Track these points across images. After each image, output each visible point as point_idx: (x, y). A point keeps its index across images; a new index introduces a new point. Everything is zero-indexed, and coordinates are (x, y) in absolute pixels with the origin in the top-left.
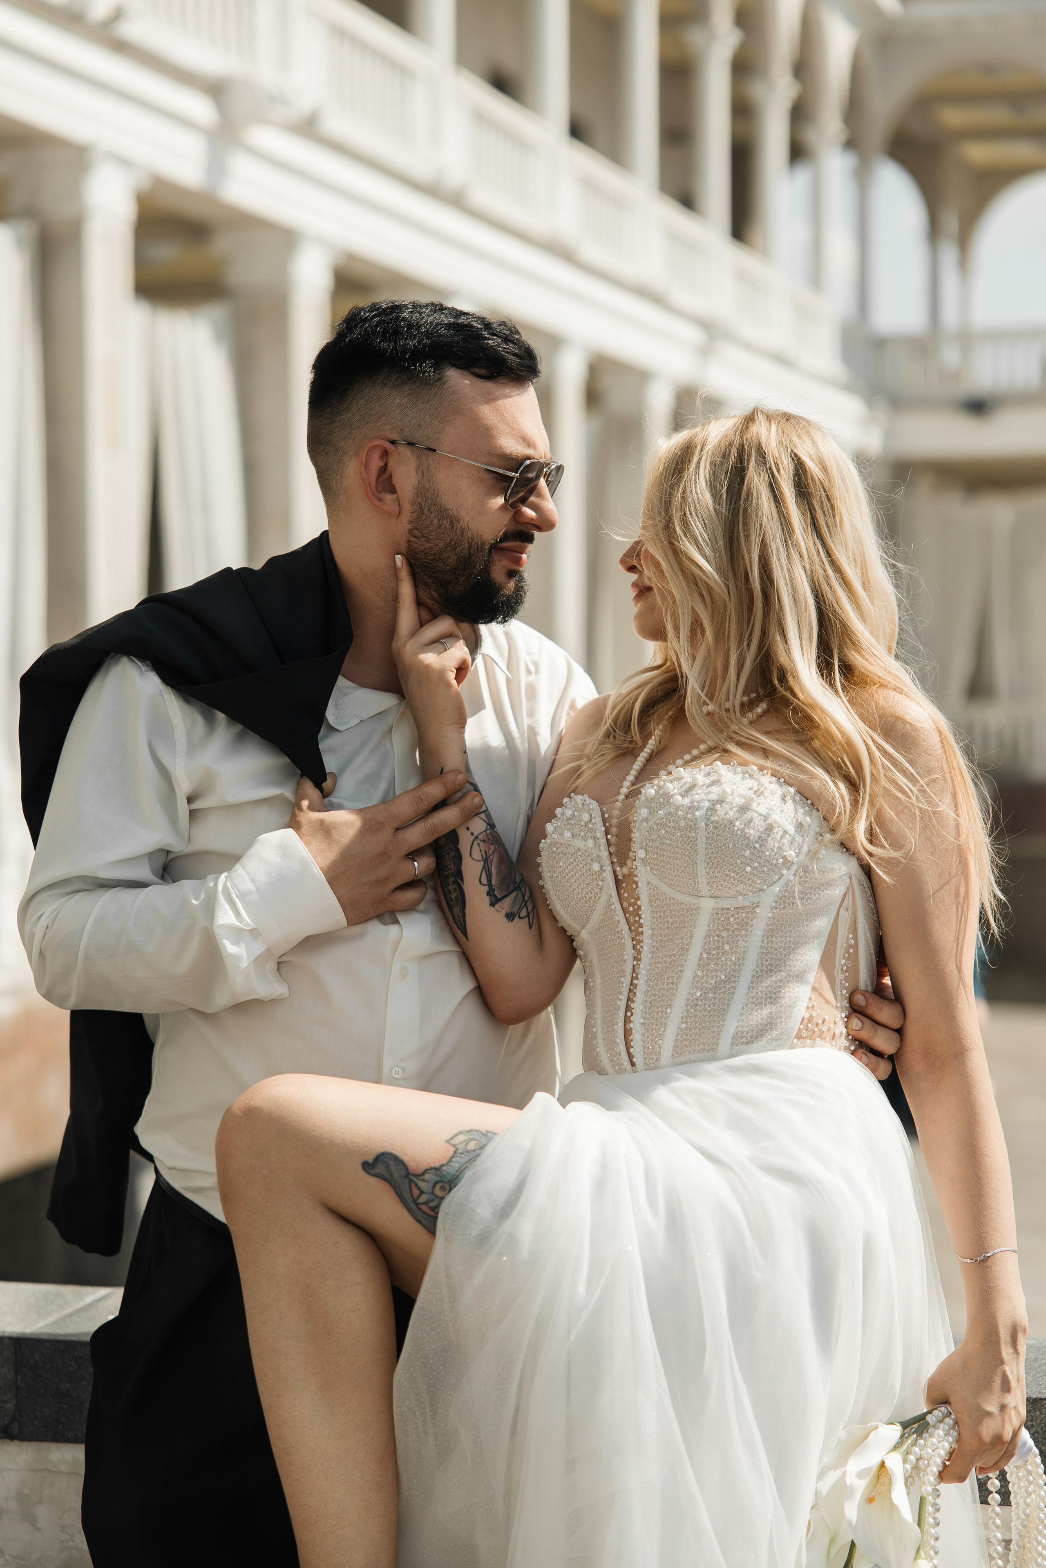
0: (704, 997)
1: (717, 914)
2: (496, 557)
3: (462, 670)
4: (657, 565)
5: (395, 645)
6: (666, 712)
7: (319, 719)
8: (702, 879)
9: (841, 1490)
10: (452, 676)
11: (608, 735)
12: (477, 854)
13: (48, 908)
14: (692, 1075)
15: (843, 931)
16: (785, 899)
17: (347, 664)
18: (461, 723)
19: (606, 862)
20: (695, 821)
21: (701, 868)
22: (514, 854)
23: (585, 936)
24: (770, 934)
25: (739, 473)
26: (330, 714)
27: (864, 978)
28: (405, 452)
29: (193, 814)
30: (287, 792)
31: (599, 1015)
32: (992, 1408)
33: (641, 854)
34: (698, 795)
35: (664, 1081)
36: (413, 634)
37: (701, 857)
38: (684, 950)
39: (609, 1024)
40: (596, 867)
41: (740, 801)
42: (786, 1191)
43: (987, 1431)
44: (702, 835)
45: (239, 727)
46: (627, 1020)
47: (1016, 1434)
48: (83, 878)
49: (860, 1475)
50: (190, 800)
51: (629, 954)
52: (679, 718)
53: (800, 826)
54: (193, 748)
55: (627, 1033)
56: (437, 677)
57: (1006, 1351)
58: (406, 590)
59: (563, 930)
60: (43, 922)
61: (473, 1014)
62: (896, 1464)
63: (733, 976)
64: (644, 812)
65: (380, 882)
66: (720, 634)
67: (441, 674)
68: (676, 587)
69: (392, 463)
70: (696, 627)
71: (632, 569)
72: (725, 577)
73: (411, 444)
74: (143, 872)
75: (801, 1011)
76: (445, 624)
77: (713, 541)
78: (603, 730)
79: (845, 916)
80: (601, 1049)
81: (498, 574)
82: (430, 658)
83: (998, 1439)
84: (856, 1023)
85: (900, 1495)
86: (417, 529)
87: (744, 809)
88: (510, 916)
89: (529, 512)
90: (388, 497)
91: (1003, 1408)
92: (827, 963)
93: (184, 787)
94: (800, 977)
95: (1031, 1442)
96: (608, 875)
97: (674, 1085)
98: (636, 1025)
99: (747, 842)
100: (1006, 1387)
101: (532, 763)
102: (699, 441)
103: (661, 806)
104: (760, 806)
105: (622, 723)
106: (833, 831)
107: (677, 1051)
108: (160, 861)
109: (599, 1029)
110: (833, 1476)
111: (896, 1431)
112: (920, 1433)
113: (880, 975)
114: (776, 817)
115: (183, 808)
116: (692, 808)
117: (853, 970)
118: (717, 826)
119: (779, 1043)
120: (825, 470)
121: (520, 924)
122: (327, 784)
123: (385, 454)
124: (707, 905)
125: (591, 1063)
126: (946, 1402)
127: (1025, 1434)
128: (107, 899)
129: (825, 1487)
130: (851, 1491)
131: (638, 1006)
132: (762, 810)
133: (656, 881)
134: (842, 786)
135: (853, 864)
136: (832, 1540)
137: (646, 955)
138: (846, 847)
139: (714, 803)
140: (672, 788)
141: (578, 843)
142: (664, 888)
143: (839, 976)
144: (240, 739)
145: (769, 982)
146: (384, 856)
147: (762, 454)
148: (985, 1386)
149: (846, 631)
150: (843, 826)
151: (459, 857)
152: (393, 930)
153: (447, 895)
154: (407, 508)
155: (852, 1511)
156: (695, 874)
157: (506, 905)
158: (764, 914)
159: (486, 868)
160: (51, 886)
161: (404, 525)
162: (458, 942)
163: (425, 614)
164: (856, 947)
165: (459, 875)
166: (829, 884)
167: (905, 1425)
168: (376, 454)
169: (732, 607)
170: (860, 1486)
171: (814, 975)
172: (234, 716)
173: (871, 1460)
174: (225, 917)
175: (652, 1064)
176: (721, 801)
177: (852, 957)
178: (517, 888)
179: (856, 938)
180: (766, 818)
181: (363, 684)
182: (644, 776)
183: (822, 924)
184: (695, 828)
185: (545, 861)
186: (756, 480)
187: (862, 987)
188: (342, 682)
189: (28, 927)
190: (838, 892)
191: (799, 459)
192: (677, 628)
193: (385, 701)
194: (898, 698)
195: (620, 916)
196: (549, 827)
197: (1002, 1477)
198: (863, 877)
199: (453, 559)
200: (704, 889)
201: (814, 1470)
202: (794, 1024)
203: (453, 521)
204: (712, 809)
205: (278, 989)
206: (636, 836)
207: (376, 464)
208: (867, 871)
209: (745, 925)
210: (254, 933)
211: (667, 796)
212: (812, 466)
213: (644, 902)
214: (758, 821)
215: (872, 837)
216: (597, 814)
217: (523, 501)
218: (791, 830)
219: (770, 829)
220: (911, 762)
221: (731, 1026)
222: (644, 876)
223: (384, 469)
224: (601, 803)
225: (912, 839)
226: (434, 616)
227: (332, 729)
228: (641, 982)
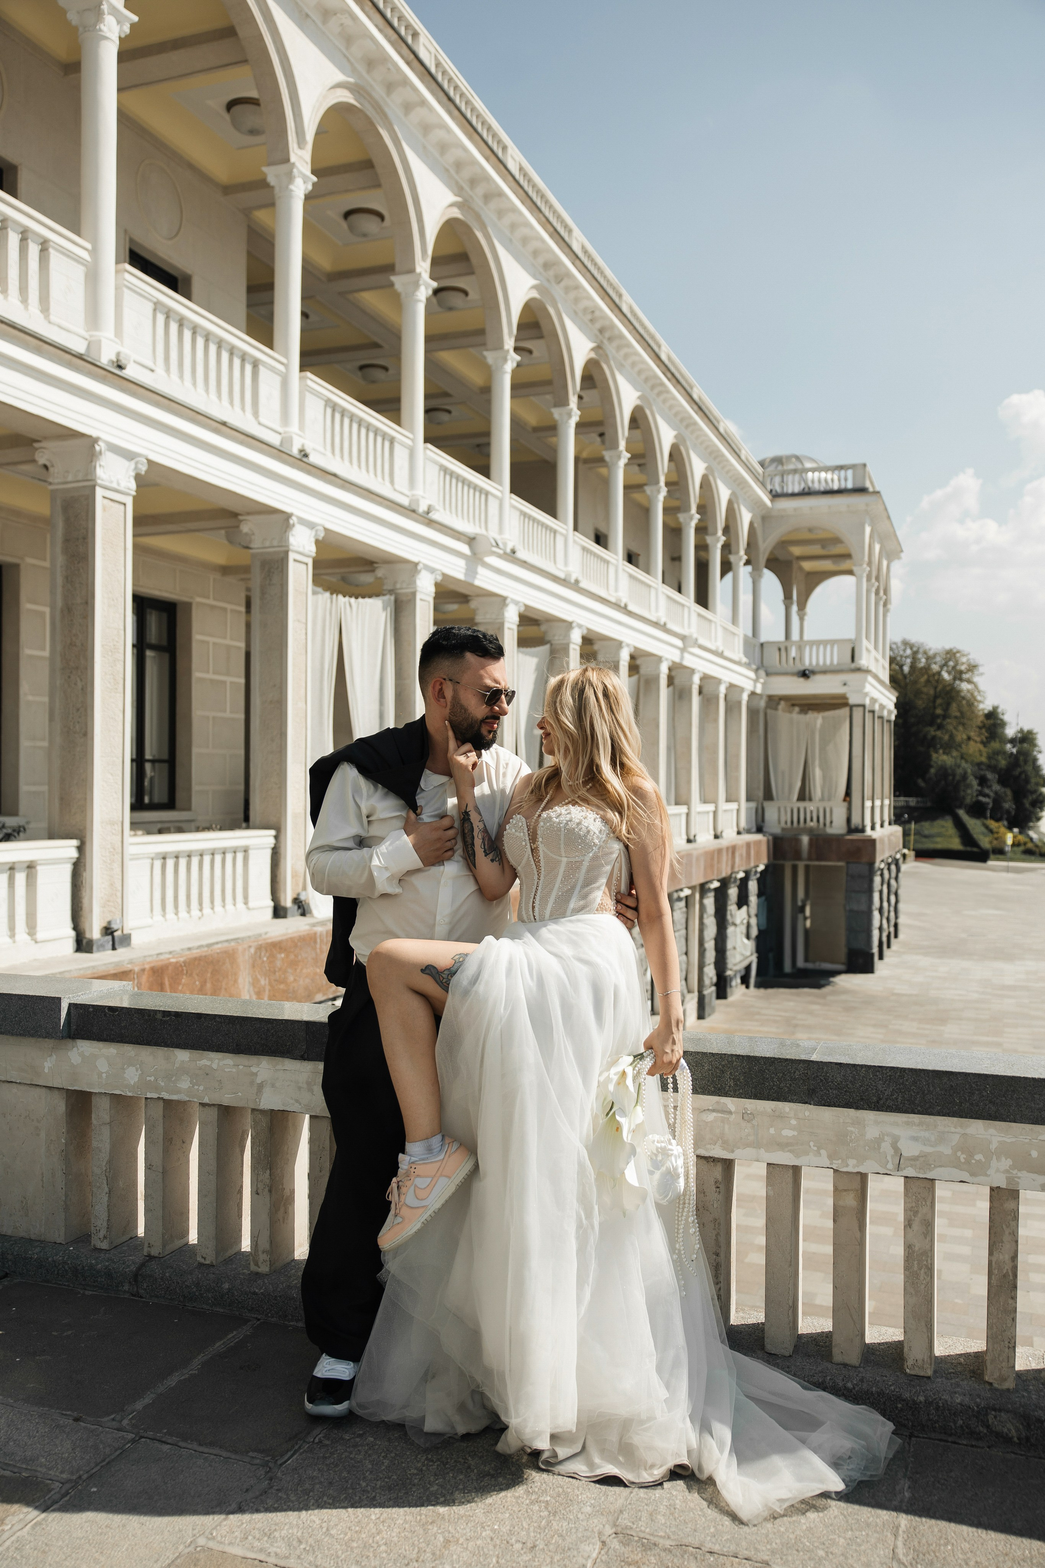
0: (562, 895)
1: (568, 863)
2: (483, 725)
3: (474, 765)
4: (551, 725)
5: (449, 755)
6: (554, 785)
7: (417, 784)
8: (563, 850)
9: (608, 1079)
10: (470, 768)
11: (532, 792)
12: (480, 837)
13: (315, 857)
14: (556, 923)
15: (616, 871)
16: (595, 858)
17: (428, 763)
18: (473, 786)
19: (528, 842)
20: (560, 828)
21: (562, 846)
22: (493, 838)
23: (519, 869)
24: (588, 871)
25: (582, 691)
26: (422, 784)
27: (623, 888)
28: (449, 683)
29: (369, 822)
30: (404, 814)
31: (524, 900)
32: (668, 1050)
33: (540, 839)
34: (562, 818)
35: (545, 926)
36: (456, 750)
37: (562, 842)
38: (556, 877)
39: (527, 903)
40: (524, 843)
41: (578, 821)
42: (584, 968)
43: (666, 1059)
44: (563, 833)
45: (386, 790)
46: (533, 902)
47: (678, 1061)
48: (328, 846)
49: (615, 1074)
50: (368, 817)
51: (536, 877)
52: (559, 786)
53: (600, 831)
54: (369, 797)
55: (533, 907)
56: (463, 768)
57: (674, 1029)
58: (451, 734)
59: (512, 866)
60: (313, 862)
61: (475, 900)
62: (630, 1071)
63: (573, 888)
64: (542, 824)
65: (437, 850)
66: (576, 752)
67: (466, 767)
68: (558, 734)
69: (444, 687)
70: (567, 749)
71: (542, 728)
72: (577, 730)
73: (451, 680)
74: (350, 844)
75: (598, 901)
76: (468, 746)
77: (573, 717)
78: (530, 789)
79: (617, 865)
80: (524, 913)
81: (484, 730)
82: (462, 759)
83: (670, 1062)
84: (619, 907)
85: (629, 1081)
86: (452, 712)
87: (579, 824)
88: (492, 861)
89: (497, 708)
90: (442, 700)
91: (672, 1051)
92: (608, 884)
93: (365, 812)
94: (598, 888)
95: (685, 1064)
96: (528, 847)
97: (549, 927)
98: (537, 905)
99: (580, 837)
100: (674, 1043)
101: (502, 802)
102: (566, 679)
103: (548, 822)
104: (585, 823)
105: (538, 786)
106: (614, 833)
107: (551, 915)
108: (358, 840)
109: (523, 905)
110: (605, 1075)
111: (631, 1058)
112: (641, 1059)
113: (631, 889)
114: (591, 827)
115: (365, 820)
116: (559, 823)
117: (619, 885)
118: (568, 830)
119: (589, 912)
120: (615, 688)
121: (496, 864)
122: (419, 811)
123: (441, 684)
124: (564, 860)
125: (521, 919)
126: (652, 1048)
127: (683, 1061)
128: (336, 854)
129: (602, 1079)
130: (612, 1080)
131: (538, 898)
132: (586, 824)
133: (546, 850)
134: (617, 814)
135: (621, 845)
136: (605, 1099)
137: (542, 878)
138: (619, 839)
139: (568, 821)
140: (553, 815)
141: (517, 834)
142: (549, 853)
143: (613, 888)
144: (386, 794)
145: (586, 889)
146: (439, 839)
147: (591, 684)
148: (665, 1041)
149: (622, 752)
150: (618, 830)
151: (473, 838)
152: (442, 868)
153: (468, 852)
154: (449, 704)
155: (611, 1088)
156: (560, 848)
157: (491, 856)
158: (586, 864)
159: (483, 842)
160: (317, 849)
161: (447, 711)
162: (471, 870)
163: (459, 743)
164: (621, 877)
165: (473, 844)
166: (611, 853)
167: (635, 1057)
168: (438, 683)
169: (580, 741)
170: (615, 1078)
171: (603, 887)
172: (385, 785)
173: (619, 1068)
174: (375, 862)
175: (542, 919)
176: (571, 821)
177: (619, 881)
178: (495, 850)
179: (621, 874)
180: (587, 828)
181: (436, 772)
182: (543, 810)
183: (608, 868)
184: (560, 831)
185: (505, 839)
186: (589, 692)
187: (622, 891)
188: (427, 772)
189: (309, 861)
190: (615, 856)
191: (606, 686)
192: (559, 750)
193: (444, 779)
194: (643, 781)
195: (533, 862)
196: (507, 827)
197: (674, 1077)
198: (625, 850)
199: (465, 725)
200: (563, 854)
201: (597, 1071)
202: (596, 905)
203: (466, 710)
204: (567, 824)
205: (398, 890)
206: (539, 832)
207: (438, 687)
208: (627, 847)
209: (578, 868)
210: (386, 868)
211: (551, 818)
212: (610, 687)
213: (541, 858)
214: (584, 829)
215: (629, 833)
216: (525, 823)
217: (494, 704)
218: (597, 832)
219: (588, 832)
220: (644, 804)
221: (572, 905)
222: (542, 848)
223: (441, 690)
224: (526, 819)
225: (644, 834)
226: (463, 743)
227: (423, 790)
228: (539, 888)
